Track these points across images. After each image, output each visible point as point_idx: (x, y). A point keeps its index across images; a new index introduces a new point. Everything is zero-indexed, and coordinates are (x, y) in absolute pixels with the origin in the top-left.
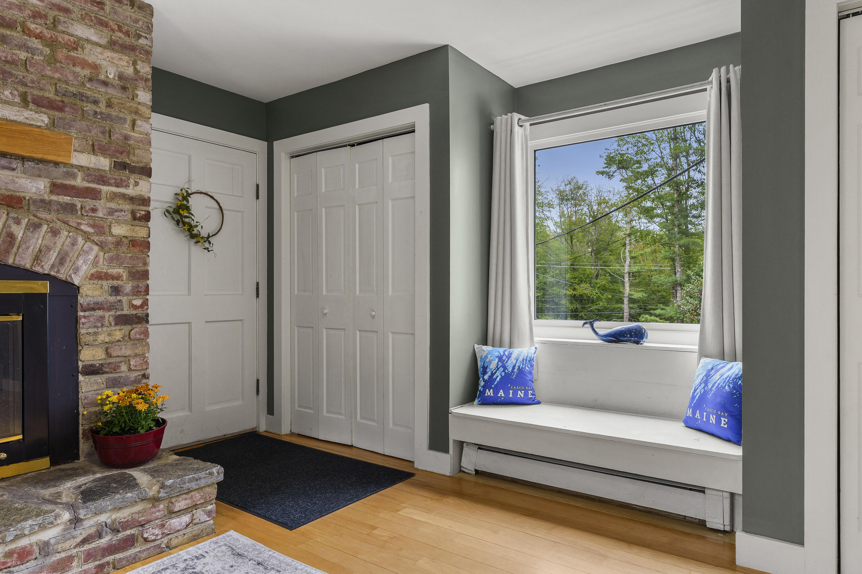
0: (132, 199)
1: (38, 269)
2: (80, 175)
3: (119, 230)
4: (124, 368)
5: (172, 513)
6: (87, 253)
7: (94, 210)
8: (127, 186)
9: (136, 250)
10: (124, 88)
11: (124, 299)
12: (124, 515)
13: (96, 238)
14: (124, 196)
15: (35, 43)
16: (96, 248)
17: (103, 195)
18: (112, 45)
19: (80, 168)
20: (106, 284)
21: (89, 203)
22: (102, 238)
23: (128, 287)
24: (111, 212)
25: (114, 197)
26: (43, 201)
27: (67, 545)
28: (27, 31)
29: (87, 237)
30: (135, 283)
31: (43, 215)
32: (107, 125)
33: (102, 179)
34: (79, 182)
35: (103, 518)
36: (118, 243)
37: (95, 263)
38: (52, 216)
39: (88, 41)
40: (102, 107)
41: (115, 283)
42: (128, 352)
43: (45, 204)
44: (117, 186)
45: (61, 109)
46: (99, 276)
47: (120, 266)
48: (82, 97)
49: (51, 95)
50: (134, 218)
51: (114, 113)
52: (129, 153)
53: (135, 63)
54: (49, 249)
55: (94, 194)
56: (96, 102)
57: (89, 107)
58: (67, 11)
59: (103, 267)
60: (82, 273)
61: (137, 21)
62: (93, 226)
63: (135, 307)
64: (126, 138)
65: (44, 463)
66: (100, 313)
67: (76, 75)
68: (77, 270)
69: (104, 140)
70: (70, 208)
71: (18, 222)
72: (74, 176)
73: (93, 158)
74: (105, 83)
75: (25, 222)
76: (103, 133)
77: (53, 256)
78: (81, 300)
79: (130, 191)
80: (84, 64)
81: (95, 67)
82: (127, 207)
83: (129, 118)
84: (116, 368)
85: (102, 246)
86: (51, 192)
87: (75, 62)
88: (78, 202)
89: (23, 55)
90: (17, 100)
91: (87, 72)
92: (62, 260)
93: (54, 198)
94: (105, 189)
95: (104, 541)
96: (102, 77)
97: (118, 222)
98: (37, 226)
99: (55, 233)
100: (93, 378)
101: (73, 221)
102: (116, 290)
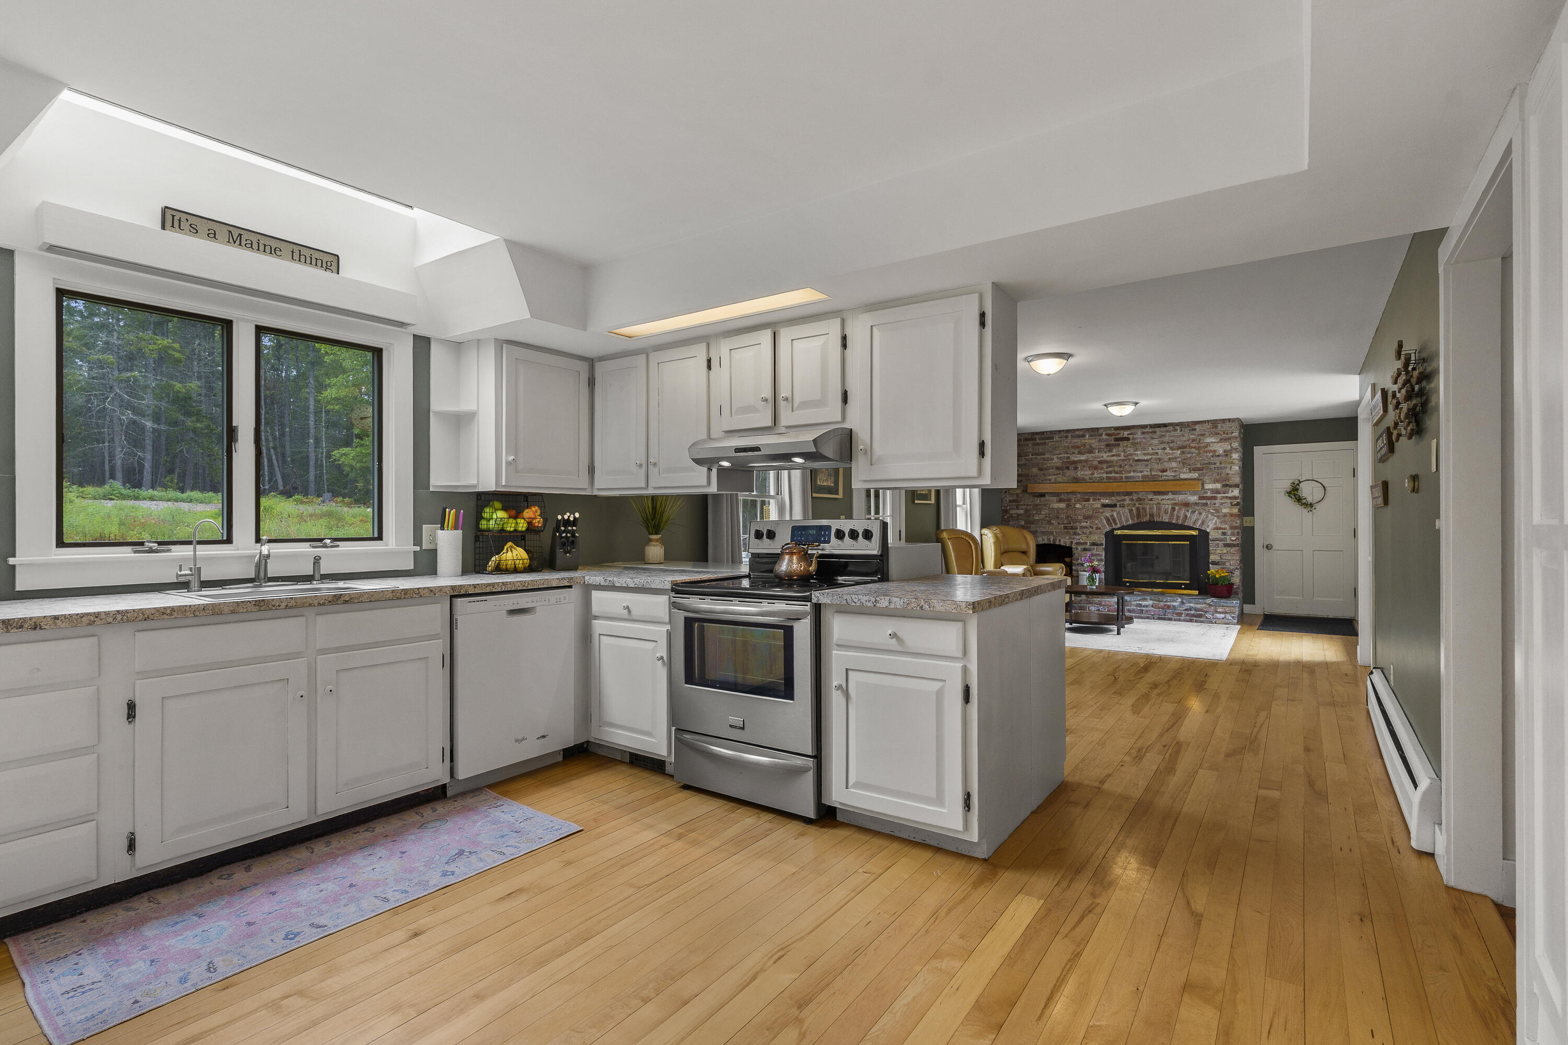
0: (1230, 498)
1: (1194, 526)
2: (1209, 492)
3: (1225, 511)
4: (1228, 564)
5: (1217, 612)
6: (1212, 520)
7: (1215, 504)
8: (1228, 493)
9: (1233, 518)
10: (1226, 455)
11: (1228, 537)
12: (1199, 606)
13: (1216, 514)
14: (1227, 497)
15: (1193, 450)
16: (1216, 518)
17: (1218, 498)
18: (1221, 440)
19: (1208, 489)
20: (1220, 531)
21: (1213, 501)
22: (1218, 514)
23: (1229, 533)
24: (1222, 504)
25: (1222, 498)
26: (1196, 503)
27: (1181, 609)
28: (1191, 447)
29: (1212, 514)
30: (1232, 531)
31: (1196, 508)
32: (1220, 471)
33: (1218, 492)
34: (1209, 494)
35: (1192, 605)
36: (1225, 516)
37: (1216, 523)
38: (1200, 508)
39: (1212, 442)
40: (1218, 465)
41: (1224, 531)
42: (1229, 558)
43: (1197, 504)
44: (1224, 493)
45: (1202, 470)
46: (1217, 528)
47: (1226, 524)
48: (1209, 463)
49: (1199, 466)
50: (1232, 505)
51: (1222, 466)
52: (1228, 481)
53: (1231, 444)
54: (1198, 519)
55: (1215, 498)
56: (1215, 464)
57: (1212, 466)
58: (1203, 435)
59: (1219, 525)
60: (1210, 527)
61: (1231, 427)
62: (1215, 510)
63: (1233, 541)
64: (1228, 474)
65: (1196, 592)
66: (1218, 542)
67: (1207, 456)
68: (1208, 526)
69: (1218, 477)
70: (1206, 504)
71: (1188, 511)
72: (1207, 493)
73: (1214, 485)
74: (1218, 456)
75: (1190, 511)
76: (1218, 475)
77: (1200, 522)
78: (1210, 537)
79: (1230, 495)
80: (1210, 451)
81: (1215, 451)
82: (1229, 501)
83: (1229, 466)
84: (1224, 563)
85: (1218, 517)
86: (1199, 500)
87: (1207, 452)
88: (1209, 502)
89: (1189, 455)
90: (1188, 471)
91: (1211, 454)
92: (1203, 523)
93: (1200, 501)
94: (1219, 495)
95: (1192, 612)
96: (1217, 454)
97: (1225, 508)
98: (1194, 512)
99: (1200, 514)
100: (1215, 566)
101: (1207, 509)
102: (1224, 534)
